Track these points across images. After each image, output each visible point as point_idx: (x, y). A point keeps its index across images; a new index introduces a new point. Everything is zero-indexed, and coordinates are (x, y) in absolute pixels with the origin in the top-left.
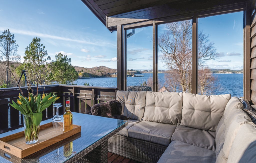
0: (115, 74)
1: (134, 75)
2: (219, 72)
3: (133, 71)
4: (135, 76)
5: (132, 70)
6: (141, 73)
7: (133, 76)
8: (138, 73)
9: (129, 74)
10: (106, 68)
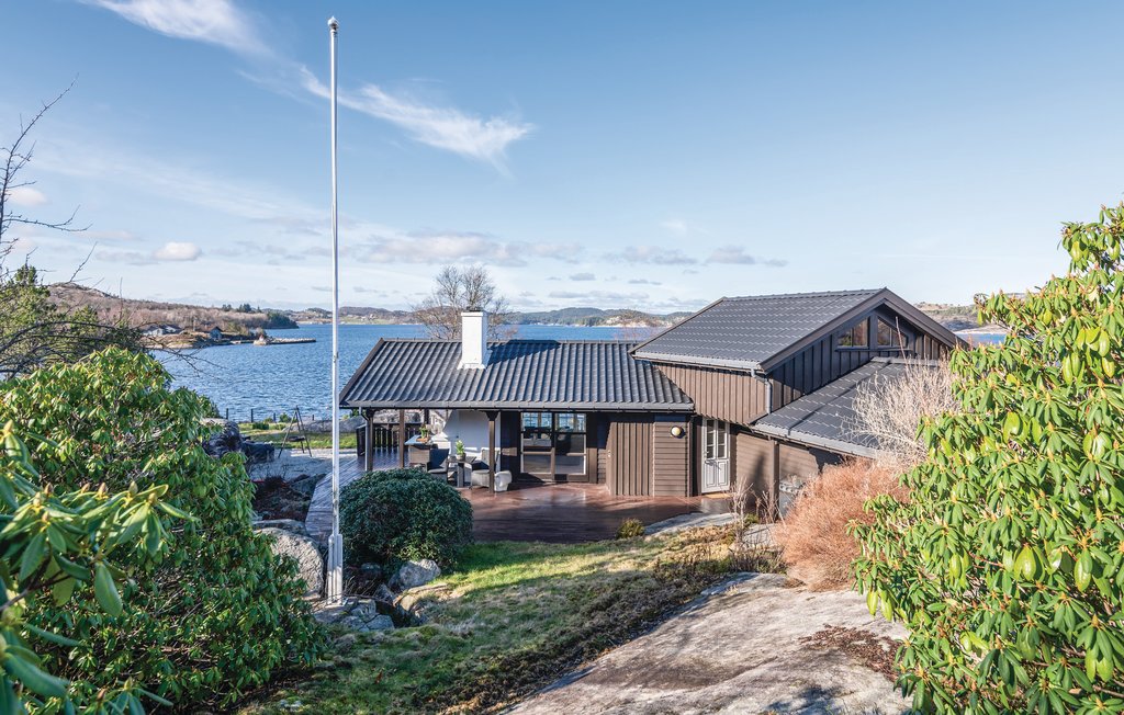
0: (160, 334)
1: (265, 337)
2: (609, 322)
3: (255, 315)
4: (269, 343)
5: (247, 309)
6: (294, 325)
7: (261, 339)
8: (281, 321)
9: (239, 329)
10: (91, 295)
